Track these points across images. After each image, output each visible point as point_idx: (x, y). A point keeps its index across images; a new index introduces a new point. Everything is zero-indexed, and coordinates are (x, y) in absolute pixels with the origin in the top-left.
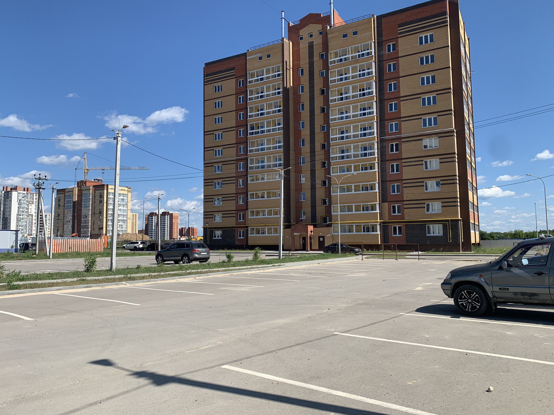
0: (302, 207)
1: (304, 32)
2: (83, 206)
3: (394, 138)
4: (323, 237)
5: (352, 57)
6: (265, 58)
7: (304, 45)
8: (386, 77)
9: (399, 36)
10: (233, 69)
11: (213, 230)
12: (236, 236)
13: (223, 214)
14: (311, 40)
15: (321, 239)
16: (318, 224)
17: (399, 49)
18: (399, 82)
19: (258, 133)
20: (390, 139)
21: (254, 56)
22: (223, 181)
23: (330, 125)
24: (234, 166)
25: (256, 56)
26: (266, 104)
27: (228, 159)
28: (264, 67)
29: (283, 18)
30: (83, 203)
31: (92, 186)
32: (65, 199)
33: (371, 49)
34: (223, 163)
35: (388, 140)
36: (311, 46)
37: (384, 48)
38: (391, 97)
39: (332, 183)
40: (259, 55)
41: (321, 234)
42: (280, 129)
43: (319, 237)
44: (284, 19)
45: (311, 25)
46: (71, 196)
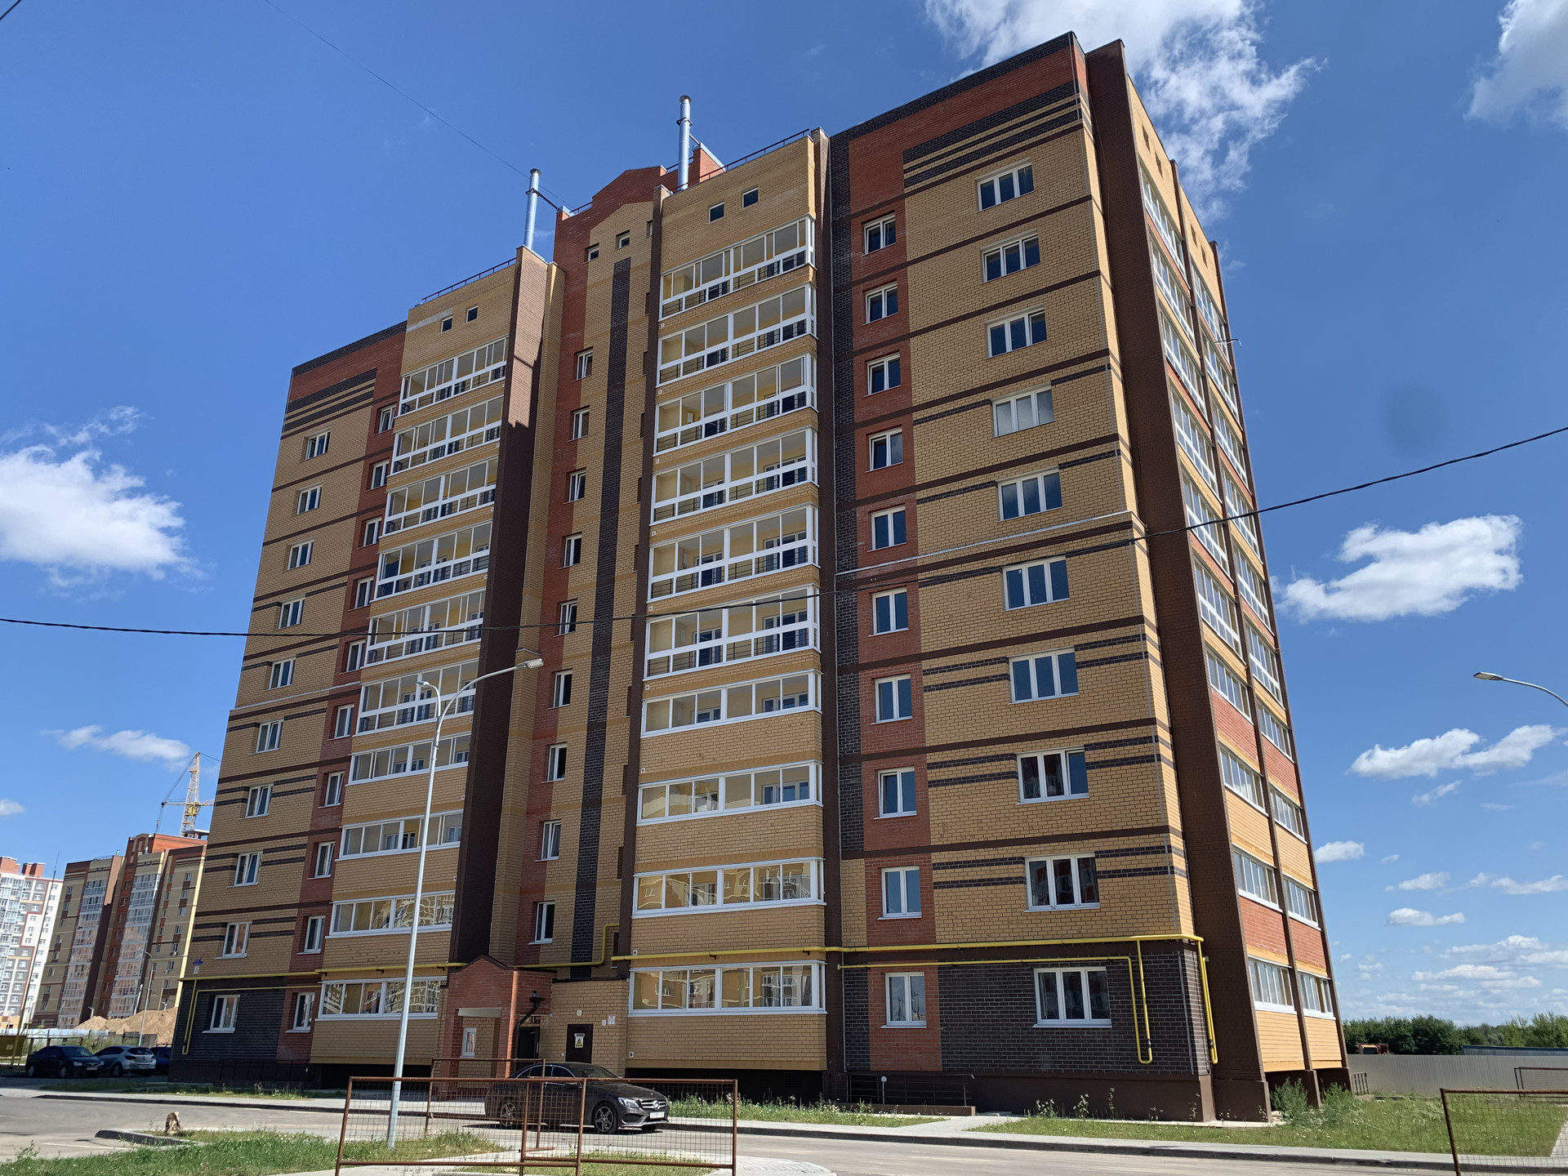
0: (542, 890)
1: (602, 235)
2: (130, 916)
3: (889, 571)
4: (587, 1030)
5: (738, 281)
6: (461, 324)
7: (599, 277)
8: (860, 341)
9: (907, 190)
10: (371, 374)
11: (213, 995)
12: (285, 1020)
13: (255, 922)
14: (623, 254)
15: (579, 1040)
16: (597, 966)
17: (907, 234)
18: (907, 355)
19: (405, 584)
20: (873, 577)
21: (429, 321)
22: (277, 783)
23: (649, 533)
24: (320, 720)
25: (435, 318)
26: (447, 477)
27: (307, 696)
28: (455, 352)
29: (535, 191)
30: (131, 908)
31: (167, 852)
32: (83, 895)
33: (803, 243)
34: (288, 712)
35: (866, 580)
36: (622, 275)
37: (855, 239)
38: (879, 410)
39: (643, 771)
40: (444, 315)
41: (579, 1013)
42: (480, 564)
43: (573, 1029)
44: (539, 194)
45: (626, 207)
46: (100, 886)
